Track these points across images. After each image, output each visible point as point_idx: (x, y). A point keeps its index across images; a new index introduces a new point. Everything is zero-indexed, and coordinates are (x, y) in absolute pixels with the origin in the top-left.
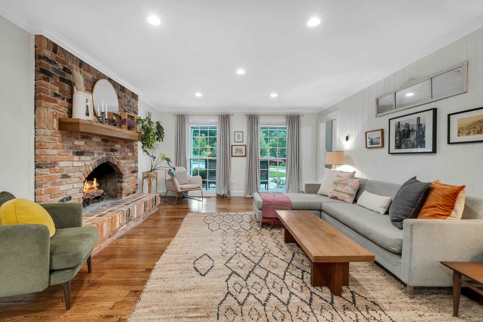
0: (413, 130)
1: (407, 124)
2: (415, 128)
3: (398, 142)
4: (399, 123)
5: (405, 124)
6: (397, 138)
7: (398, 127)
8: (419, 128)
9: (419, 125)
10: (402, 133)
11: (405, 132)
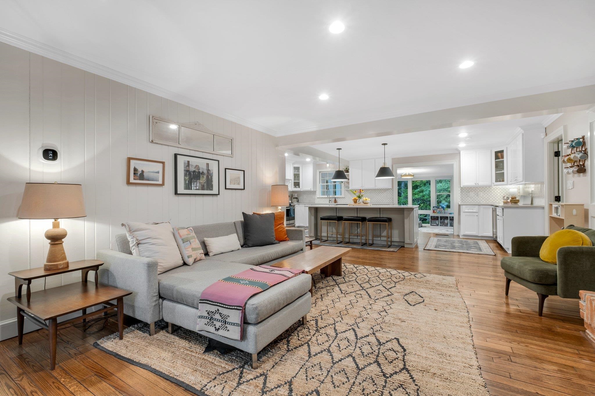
0: (203, 173)
1: (197, 166)
2: (205, 172)
3: (187, 182)
4: (188, 162)
5: (195, 165)
6: (187, 178)
7: (187, 166)
8: (208, 172)
9: (208, 170)
10: (192, 173)
11: (196, 173)
